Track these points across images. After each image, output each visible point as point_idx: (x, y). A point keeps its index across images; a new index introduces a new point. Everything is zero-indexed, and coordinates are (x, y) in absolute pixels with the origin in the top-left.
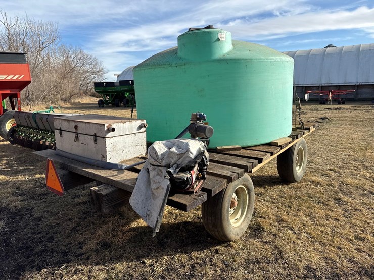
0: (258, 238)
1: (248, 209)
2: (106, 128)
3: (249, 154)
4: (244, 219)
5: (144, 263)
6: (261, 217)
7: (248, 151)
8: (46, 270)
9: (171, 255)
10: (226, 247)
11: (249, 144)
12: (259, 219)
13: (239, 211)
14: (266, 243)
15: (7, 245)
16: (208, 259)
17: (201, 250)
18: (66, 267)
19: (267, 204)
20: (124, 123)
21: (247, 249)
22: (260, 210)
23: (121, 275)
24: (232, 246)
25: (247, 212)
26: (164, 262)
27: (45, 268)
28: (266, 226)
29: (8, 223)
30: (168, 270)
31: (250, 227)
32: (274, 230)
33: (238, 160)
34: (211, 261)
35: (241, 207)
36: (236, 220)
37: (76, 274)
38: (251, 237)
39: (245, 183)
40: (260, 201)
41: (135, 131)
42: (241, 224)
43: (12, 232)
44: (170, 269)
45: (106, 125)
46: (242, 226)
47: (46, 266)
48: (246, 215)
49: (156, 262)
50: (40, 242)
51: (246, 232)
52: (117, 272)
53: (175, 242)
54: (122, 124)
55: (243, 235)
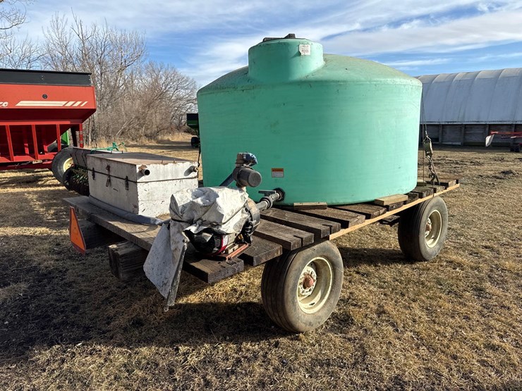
0: (341, 333)
1: (331, 291)
2: (138, 170)
3: (334, 214)
4: (325, 304)
5: (177, 349)
6: (355, 305)
7: (336, 211)
8: (58, 346)
9: (216, 343)
10: (292, 339)
11: (341, 201)
12: (351, 308)
13: (318, 292)
14: (349, 339)
15: (23, 312)
16: (261, 353)
17: (258, 341)
18: (83, 345)
19: (372, 288)
20: (164, 164)
21: (320, 345)
22: (358, 296)
23: (144, 362)
24: (300, 340)
25: (330, 295)
26: (203, 351)
27: (58, 344)
28: (357, 318)
29: (33, 287)
30: (205, 362)
31: (334, 316)
32: (368, 323)
33: (314, 221)
34: (265, 356)
35: (322, 287)
36: (312, 304)
37: (91, 354)
38: (331, 331)
39: (325, 254)
40: (363, 284)
41: (181, 175)
42: (319, 311)
43: (34, 297)
44: (208, 361)
45: (138, 166)
46: (320, 314)
47: (60, 342)
48: (329, 299)
49: (193, 350)
50: (62, 312)
51: (327, 323)
52: (140, 357)
53: (226, 327)
54: (162, 166)
55: (322, 326)
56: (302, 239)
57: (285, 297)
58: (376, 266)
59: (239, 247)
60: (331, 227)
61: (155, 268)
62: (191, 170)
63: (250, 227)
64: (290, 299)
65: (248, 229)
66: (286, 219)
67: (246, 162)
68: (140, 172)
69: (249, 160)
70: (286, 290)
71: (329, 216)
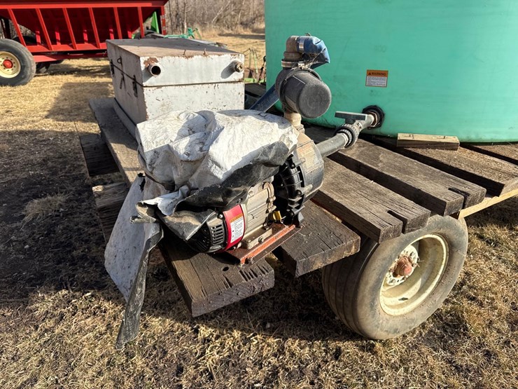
0: (444, 350)
1: (439, 282)
2: (143, 67)
3: (472, 164)
4: (425, 301)
5: (196, 331)
6: (473, 299)
7: (476, 156)
8: (66, 292)
9: (249, 331)
10: (362, 348)
12: (466, 303)
13: (416, 281)
14: (458, 369)
15: (48, 235)
16: (311, 366)
17: (310, 339)
18: (92, 296)
19: (502, 268)
20: (188, 57)
21: (406, 370)
22: (478, 281)
23: (151, 343)
24: (375, 353)
25: (435, 288)
26: (229, 342)
27: (67, 289)
28: (475, 325)
29: (71, 200)
30: (228, 363)
31: (437, 316)
32: (492, 340)
33: (432, 177)
34: (316, 373)
35: (425, 275)
36: (403, 299)
37: (95, 314)
38: (428, 341)
39: (441, 231)
40: (487, 259)
41: (217, 77)
42: (413, 311)
43: (66, 215)
44: (232, 363)
45: (142, 60)
46: (414, 316)
47: (68, 286)
48: (432, 293)
49: (217, 337)
50: (87, 241)
51: (423, 326)
52: (149, 333)
53: (271, 304)
54: (183, 60)
55: (414, 332)
56: (404, 221)
57: (360, 297)
58: (511, 229)
59: (274, 233)
60: (466, 195)
61: (120, 256)
62: (233, 69)
63: (298, 199)
64: (367, 301)
65: (293, 203)
66: (379, 167)
67: (304, 57)
68: (147, 69)
69: (310, 54)
70: (362, 287)
71: (463, 168)
